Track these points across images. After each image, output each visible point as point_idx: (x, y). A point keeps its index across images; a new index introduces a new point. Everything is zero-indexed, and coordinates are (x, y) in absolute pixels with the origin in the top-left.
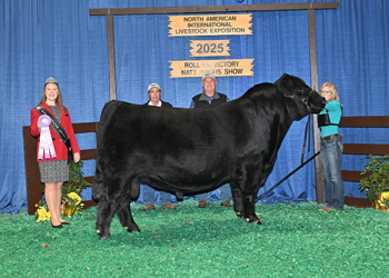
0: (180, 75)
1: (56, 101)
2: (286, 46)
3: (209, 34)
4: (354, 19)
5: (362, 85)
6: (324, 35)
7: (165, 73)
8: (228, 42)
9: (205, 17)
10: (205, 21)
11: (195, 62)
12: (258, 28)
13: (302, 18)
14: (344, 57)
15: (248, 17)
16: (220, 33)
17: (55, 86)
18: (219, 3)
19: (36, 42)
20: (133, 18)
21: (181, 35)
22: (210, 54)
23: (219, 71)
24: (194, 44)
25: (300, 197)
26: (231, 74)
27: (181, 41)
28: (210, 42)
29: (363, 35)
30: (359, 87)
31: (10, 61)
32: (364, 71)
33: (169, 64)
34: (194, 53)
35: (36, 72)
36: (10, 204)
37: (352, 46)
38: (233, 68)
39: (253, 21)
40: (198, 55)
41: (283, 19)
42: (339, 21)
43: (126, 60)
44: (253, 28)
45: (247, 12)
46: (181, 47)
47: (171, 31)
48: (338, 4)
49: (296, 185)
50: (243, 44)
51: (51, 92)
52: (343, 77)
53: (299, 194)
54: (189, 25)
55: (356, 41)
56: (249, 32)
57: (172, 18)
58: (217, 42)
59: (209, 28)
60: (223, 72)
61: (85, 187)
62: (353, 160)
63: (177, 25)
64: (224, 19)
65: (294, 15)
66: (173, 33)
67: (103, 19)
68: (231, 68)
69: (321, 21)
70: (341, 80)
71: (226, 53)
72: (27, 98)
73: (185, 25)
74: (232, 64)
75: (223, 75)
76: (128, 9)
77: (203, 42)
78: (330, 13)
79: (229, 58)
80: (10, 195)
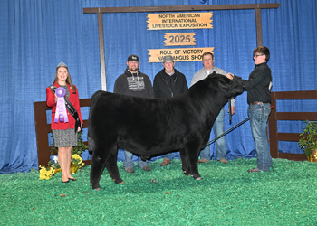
0: (157, 61)
1: (67, 81)
2: (238, 37)
3: (179, 28)
4: (291, 16)
5: (297, 67)
6: (268, 29)
7: (144, 59)
8: (194, 34)
9: (176, 14)
10: (176, 18)
11: (169, 50)
12: (217, 23)
13: (251, 16)
14: (283, 45)
15: (209, 14)
16: (188, 27)
17: (65, 70)
18: (186, 4)
19: (41, 35)
20: (119, 15)
21: (156, 29)
22: (179, 44)
23: (187, 57)
24: (168, 36)
25: (250, 154)
26: (196, 60)
27: (157, 33)
28: (179, 34)
29: (298, 29)
30: (295, 69)
31: (20, 50)
32: (299, 56)
33: (148, 52)
34: (167, 43)
35: (41, 58)
36: (22, 165)
37: (289, 37)
38: (198, 54)
39: (213, 18)
40: (170, 44)
41: (236, 17)
42: (279, 17)
43: (114, 49)
44: (213, 23)
45: (208, 11)
46: (157, 38)
47: (149, 26)
48: (279, 5)
49: (247, 145)
50: (205, 35)
51: (62, 74)
52: (283, 61)
53: (249, 152)
54: (163, 21)
55: (292, 34)
56: (210, 26)
57: (149, 15)
58: (185, 34)
59: (179, 24)
60: (190, 57)
61: (84, 150)
62: (291, 125)
63: (154, 21)
64: (190, 16)
65: (245, 13)
66: (150, 27)
67: (94, 16)
68: (196, 55)
69: (265, 18)
70: (280, 64)
71: (192, 43)
72: (35, 80)
73: (160, 21)
74: (198, 51)
75: (190, 60)
76: (115, 8)
77: (174, 34)
78: (272, 11)
79: (195, 46)
80: (22, 158)
